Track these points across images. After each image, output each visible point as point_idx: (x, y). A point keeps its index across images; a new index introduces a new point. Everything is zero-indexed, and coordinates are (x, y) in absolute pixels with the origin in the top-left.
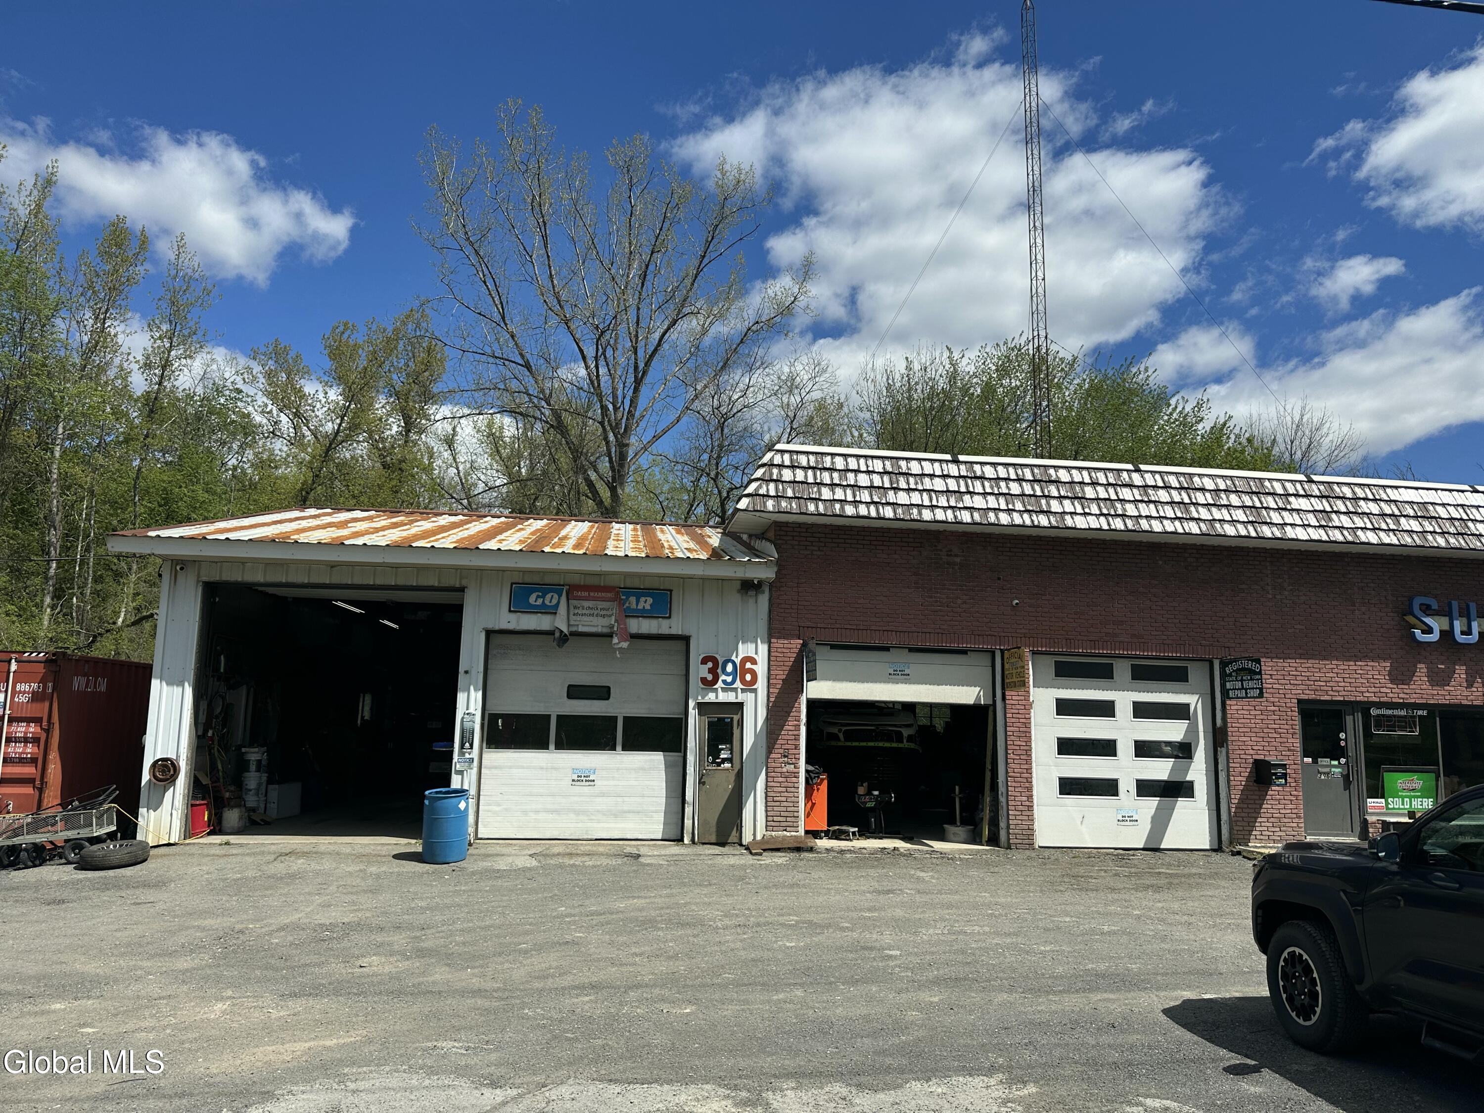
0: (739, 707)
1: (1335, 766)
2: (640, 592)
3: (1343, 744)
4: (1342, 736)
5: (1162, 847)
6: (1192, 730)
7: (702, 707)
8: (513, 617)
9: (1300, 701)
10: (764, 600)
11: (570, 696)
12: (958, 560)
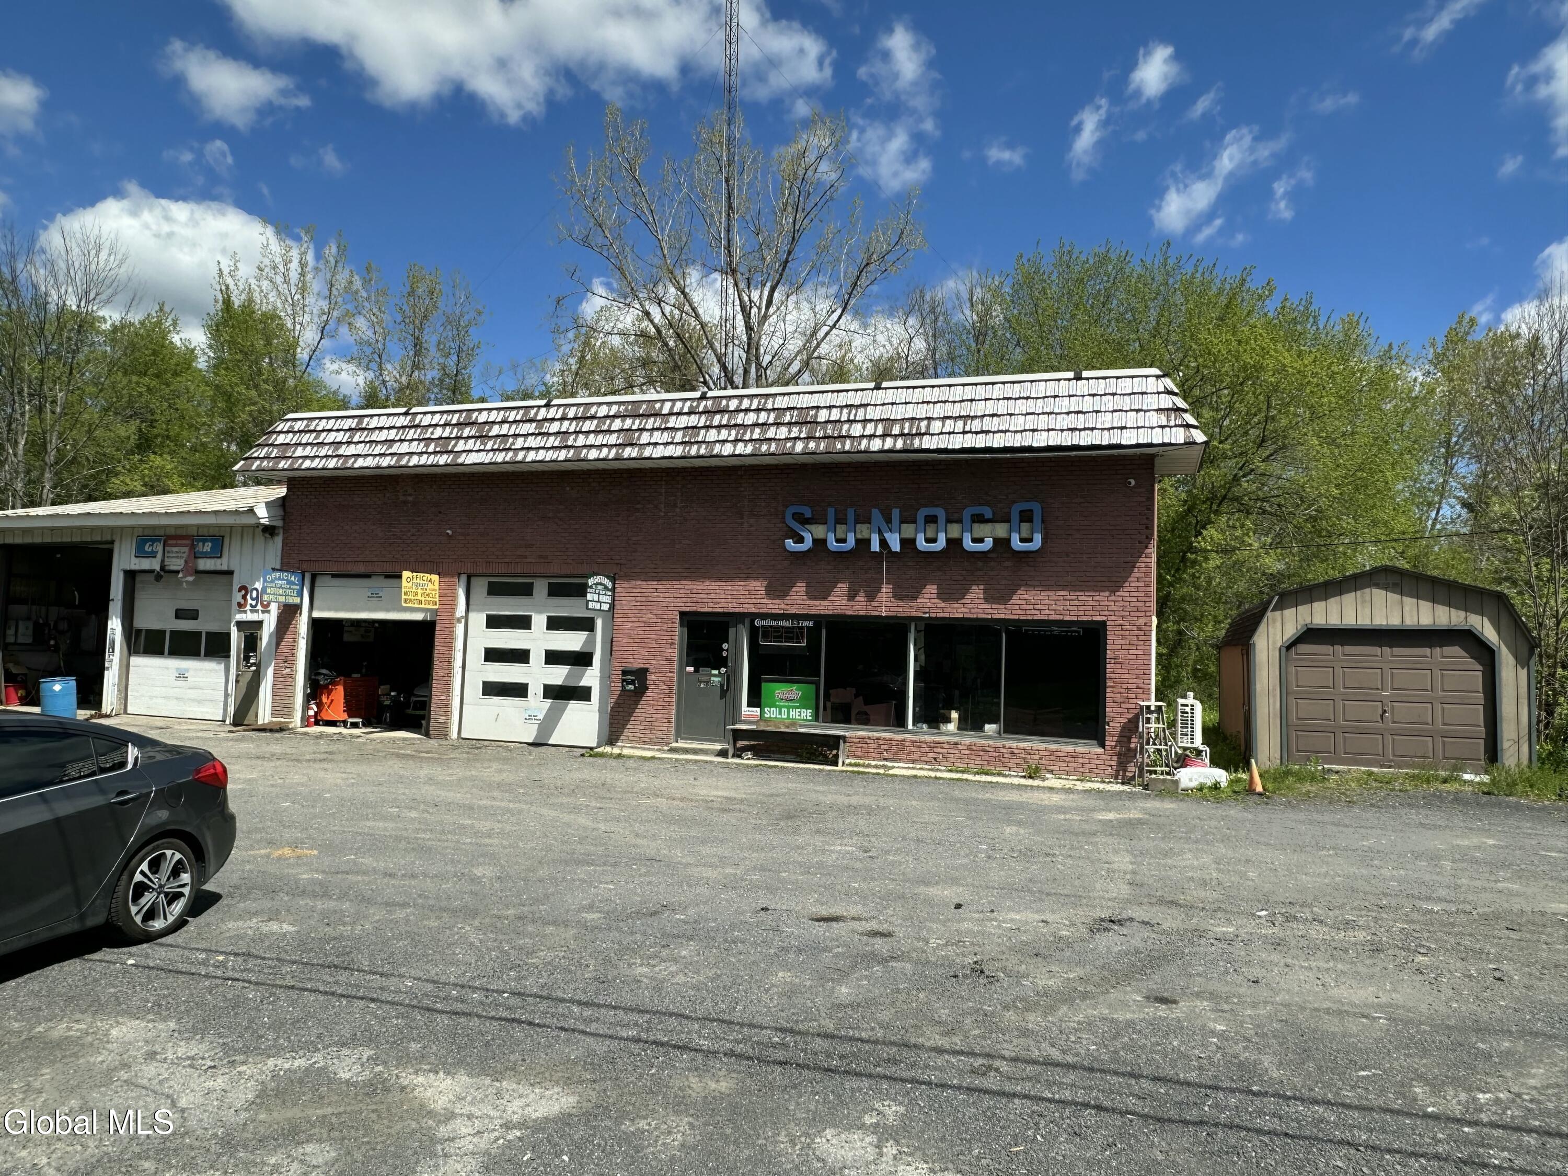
0: (260, 624)
1: (715, 676)
2: (204, 539)
3: (724, 654)
4: (725, 646)
5: (551, 742)
6: (590, 641)
7: (240, 624)
8: (137, 560)
9: (682, 614)
10: (279, 540)
11: (175, 617)
12: (410, 499)
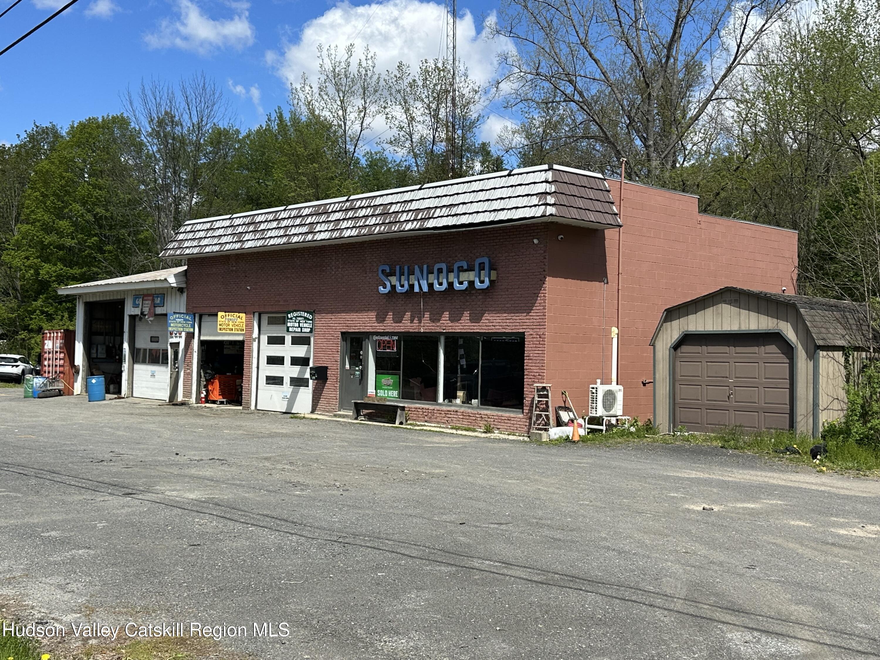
0: (179, 343)
1: (357, 371)
2: (158, 295)
3: (361, 357)
4: (361, 352)
5: (293, 412)
6: (308, 351)
7: (171, 344)
8: (133, 309)
9: (343, 333)
10: (185, 295)
11: (151, 341)
12: (234, 268)
